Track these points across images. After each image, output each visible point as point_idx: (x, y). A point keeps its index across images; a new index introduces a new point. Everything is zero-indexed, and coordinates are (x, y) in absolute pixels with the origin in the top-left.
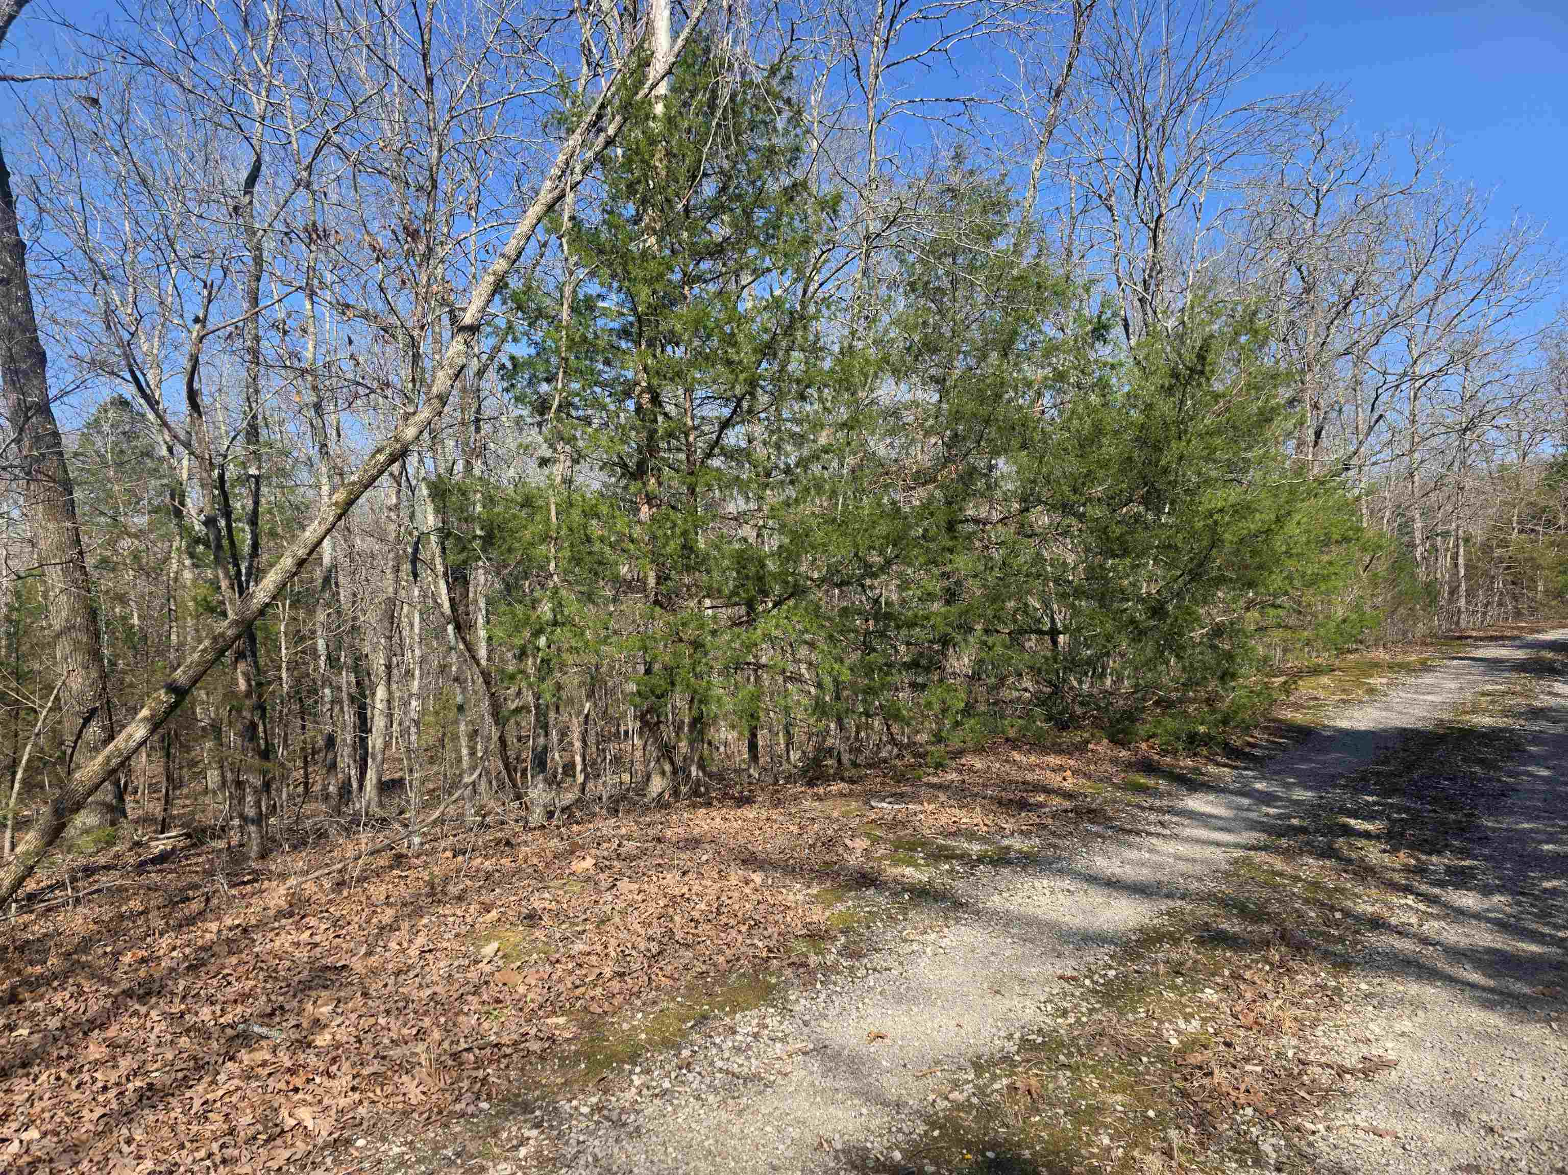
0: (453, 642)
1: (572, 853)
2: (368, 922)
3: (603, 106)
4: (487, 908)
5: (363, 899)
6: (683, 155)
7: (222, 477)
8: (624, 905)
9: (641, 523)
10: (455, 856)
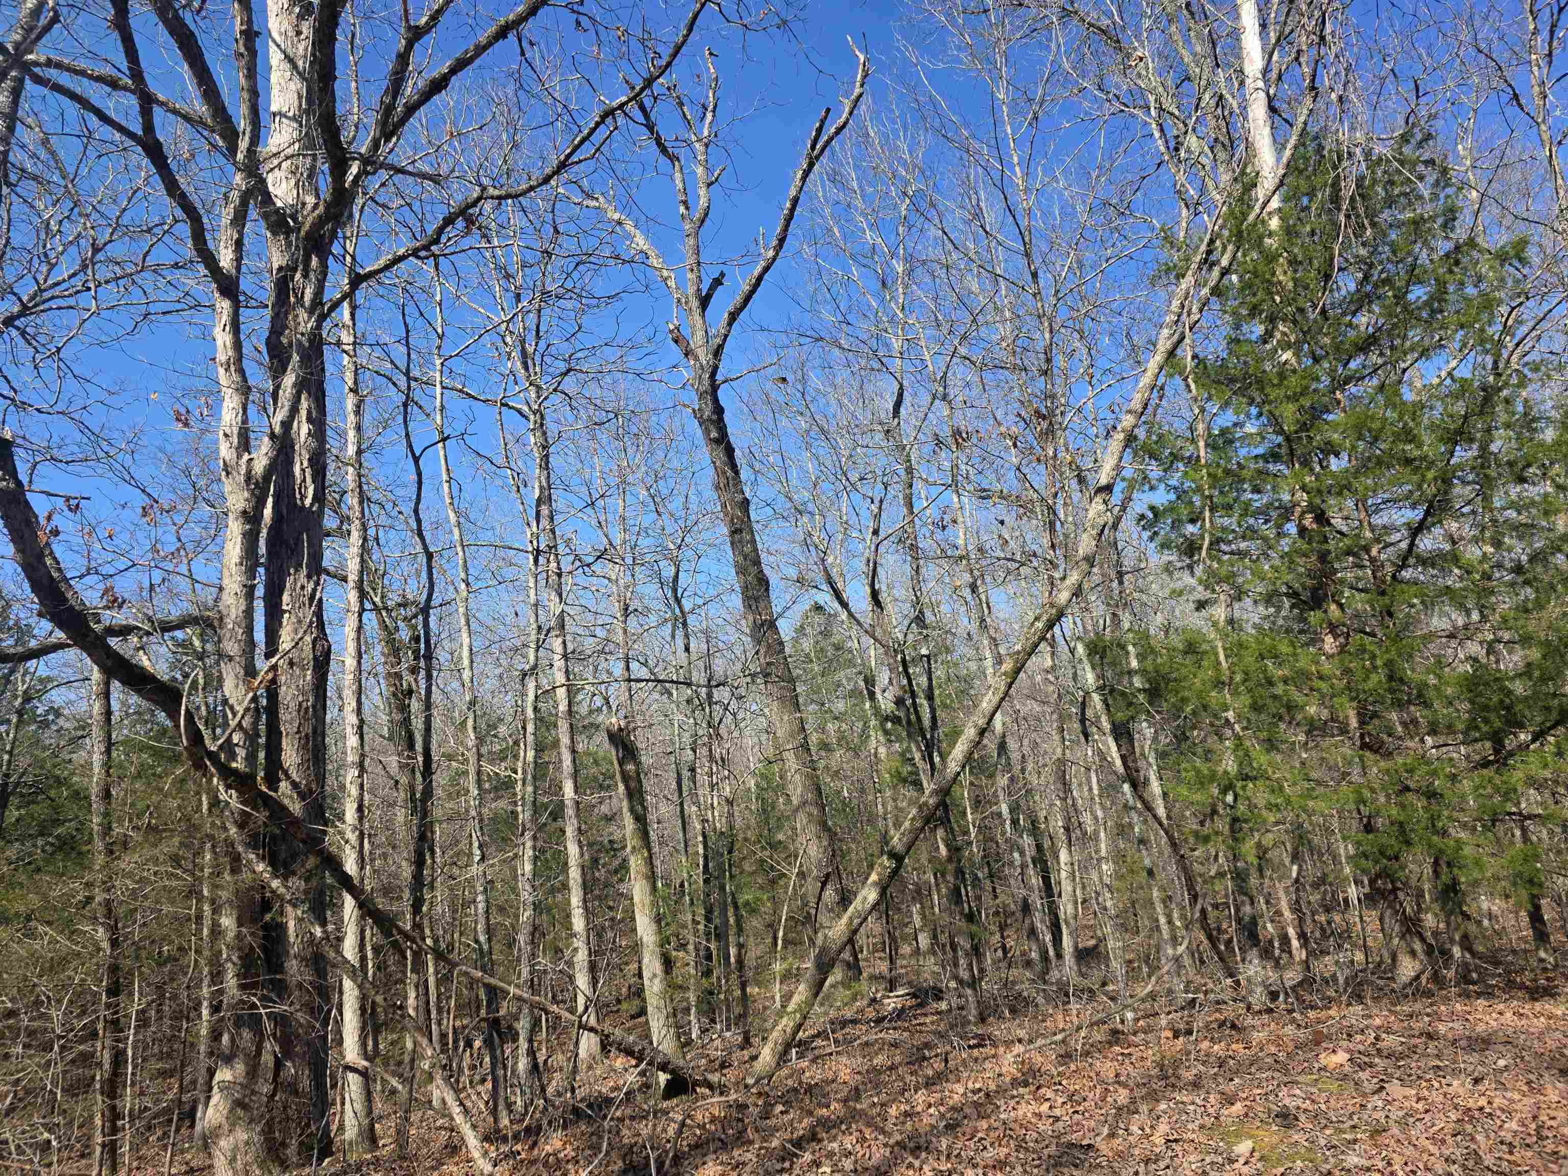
0: (1131, 802)
1: (1318, 1043)
2: (1103, 1099)
3: (1212, 241)
4: (1230, 1100)
5: (1093, 1074)
6: (1310, 259)
7: (904, 661)
8: (1401, 1113)
9: (1329, 657)
10: (1176, 1036)
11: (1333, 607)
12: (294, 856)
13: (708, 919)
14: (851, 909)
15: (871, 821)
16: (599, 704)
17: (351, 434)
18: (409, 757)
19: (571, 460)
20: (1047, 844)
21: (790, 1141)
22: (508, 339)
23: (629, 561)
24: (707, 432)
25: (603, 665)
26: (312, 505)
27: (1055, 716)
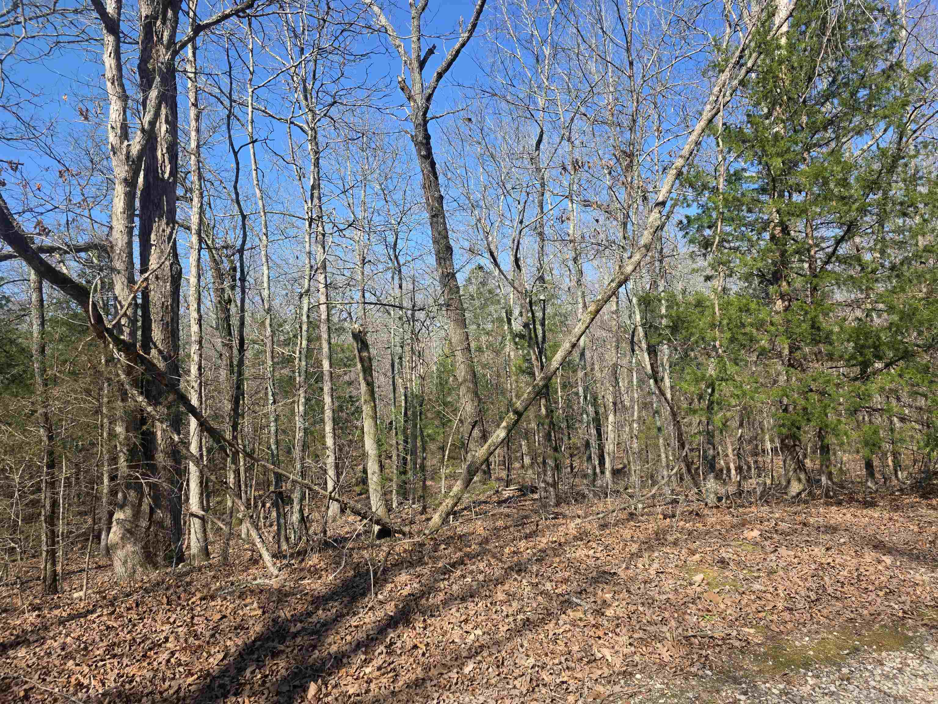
0: (653, 390)
1: (744, 525)
2: (624, 549)
3: (743, 50)
4: (693, 553)
5: (619, 536)
6: (801, 67)
7: (530, 302)
8: (785, 564)
9: (777, 313)
10: (665, 518)
11: (784, 283)
12: (160, 394)
13: (406, 442)
14: (490, 441)
15: (503, 393)
16: (344, 316)
17: (193, 134)
18: (229, 340)
19: (333, 162)
20: (602, 410)
21: (449, 564)
22: (295, 79)
23: (367, 230)
24: (419, 151)
25: (348, 293)
26: (169, 178)
27: (614, 339)
